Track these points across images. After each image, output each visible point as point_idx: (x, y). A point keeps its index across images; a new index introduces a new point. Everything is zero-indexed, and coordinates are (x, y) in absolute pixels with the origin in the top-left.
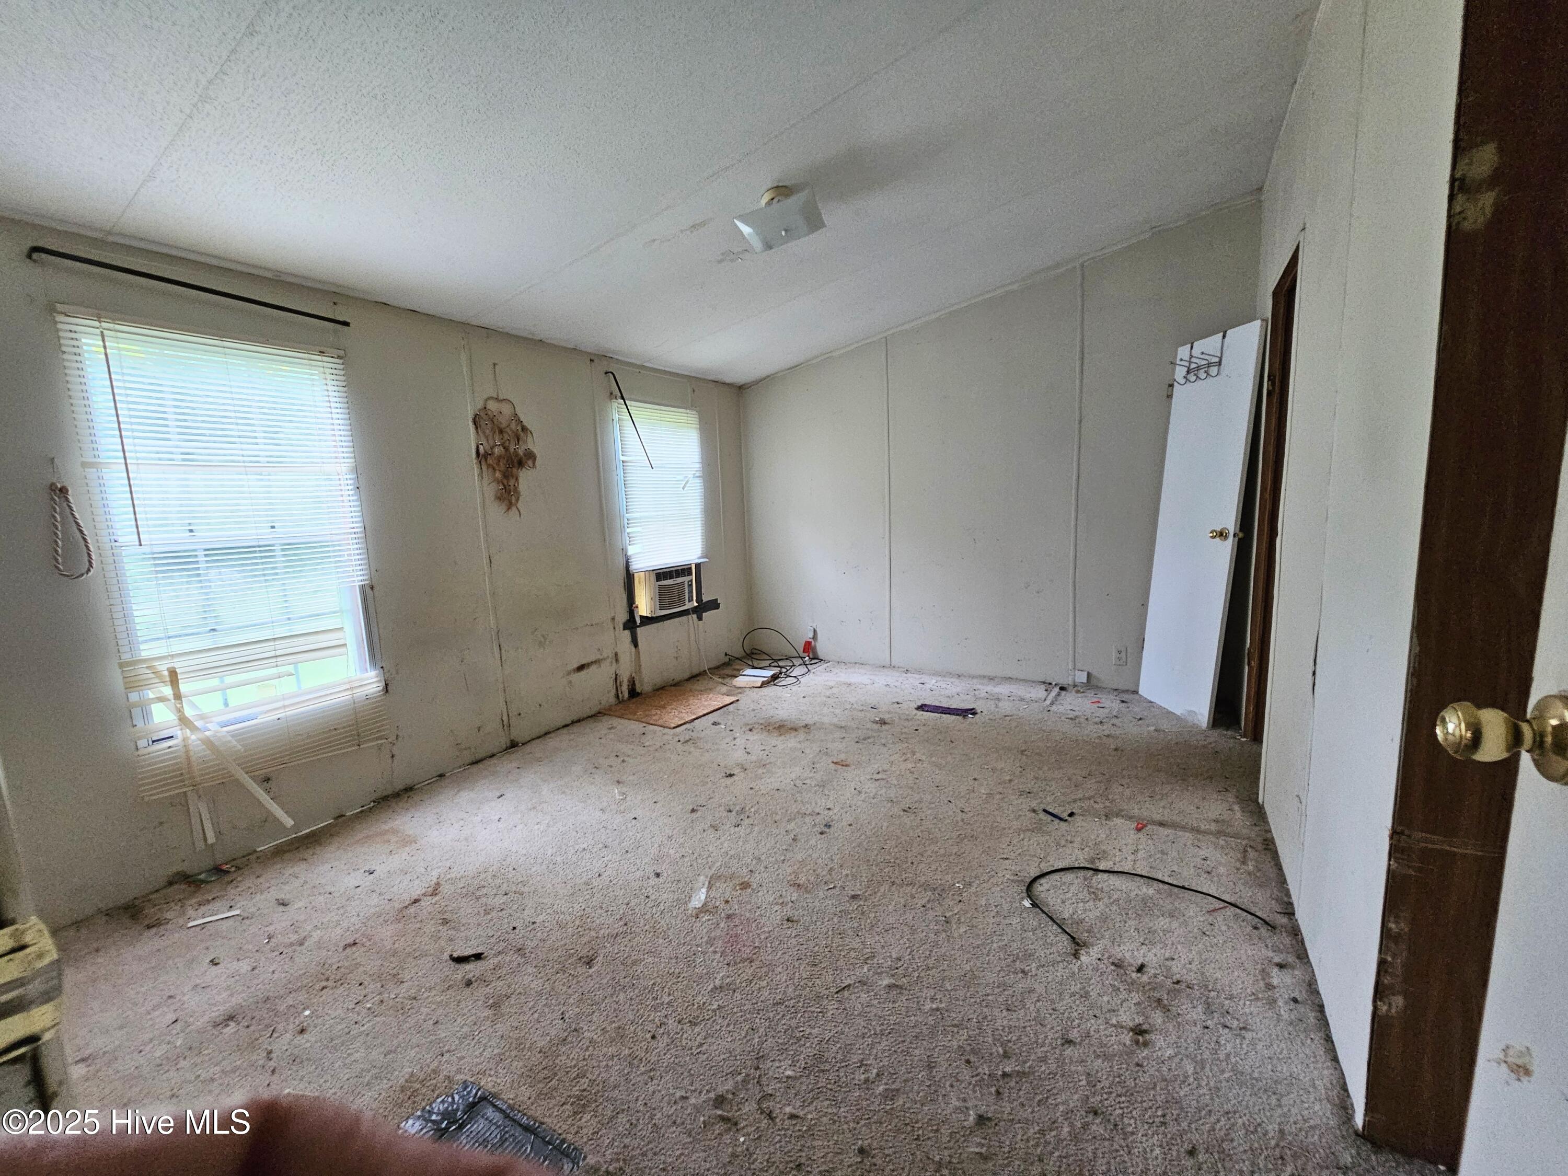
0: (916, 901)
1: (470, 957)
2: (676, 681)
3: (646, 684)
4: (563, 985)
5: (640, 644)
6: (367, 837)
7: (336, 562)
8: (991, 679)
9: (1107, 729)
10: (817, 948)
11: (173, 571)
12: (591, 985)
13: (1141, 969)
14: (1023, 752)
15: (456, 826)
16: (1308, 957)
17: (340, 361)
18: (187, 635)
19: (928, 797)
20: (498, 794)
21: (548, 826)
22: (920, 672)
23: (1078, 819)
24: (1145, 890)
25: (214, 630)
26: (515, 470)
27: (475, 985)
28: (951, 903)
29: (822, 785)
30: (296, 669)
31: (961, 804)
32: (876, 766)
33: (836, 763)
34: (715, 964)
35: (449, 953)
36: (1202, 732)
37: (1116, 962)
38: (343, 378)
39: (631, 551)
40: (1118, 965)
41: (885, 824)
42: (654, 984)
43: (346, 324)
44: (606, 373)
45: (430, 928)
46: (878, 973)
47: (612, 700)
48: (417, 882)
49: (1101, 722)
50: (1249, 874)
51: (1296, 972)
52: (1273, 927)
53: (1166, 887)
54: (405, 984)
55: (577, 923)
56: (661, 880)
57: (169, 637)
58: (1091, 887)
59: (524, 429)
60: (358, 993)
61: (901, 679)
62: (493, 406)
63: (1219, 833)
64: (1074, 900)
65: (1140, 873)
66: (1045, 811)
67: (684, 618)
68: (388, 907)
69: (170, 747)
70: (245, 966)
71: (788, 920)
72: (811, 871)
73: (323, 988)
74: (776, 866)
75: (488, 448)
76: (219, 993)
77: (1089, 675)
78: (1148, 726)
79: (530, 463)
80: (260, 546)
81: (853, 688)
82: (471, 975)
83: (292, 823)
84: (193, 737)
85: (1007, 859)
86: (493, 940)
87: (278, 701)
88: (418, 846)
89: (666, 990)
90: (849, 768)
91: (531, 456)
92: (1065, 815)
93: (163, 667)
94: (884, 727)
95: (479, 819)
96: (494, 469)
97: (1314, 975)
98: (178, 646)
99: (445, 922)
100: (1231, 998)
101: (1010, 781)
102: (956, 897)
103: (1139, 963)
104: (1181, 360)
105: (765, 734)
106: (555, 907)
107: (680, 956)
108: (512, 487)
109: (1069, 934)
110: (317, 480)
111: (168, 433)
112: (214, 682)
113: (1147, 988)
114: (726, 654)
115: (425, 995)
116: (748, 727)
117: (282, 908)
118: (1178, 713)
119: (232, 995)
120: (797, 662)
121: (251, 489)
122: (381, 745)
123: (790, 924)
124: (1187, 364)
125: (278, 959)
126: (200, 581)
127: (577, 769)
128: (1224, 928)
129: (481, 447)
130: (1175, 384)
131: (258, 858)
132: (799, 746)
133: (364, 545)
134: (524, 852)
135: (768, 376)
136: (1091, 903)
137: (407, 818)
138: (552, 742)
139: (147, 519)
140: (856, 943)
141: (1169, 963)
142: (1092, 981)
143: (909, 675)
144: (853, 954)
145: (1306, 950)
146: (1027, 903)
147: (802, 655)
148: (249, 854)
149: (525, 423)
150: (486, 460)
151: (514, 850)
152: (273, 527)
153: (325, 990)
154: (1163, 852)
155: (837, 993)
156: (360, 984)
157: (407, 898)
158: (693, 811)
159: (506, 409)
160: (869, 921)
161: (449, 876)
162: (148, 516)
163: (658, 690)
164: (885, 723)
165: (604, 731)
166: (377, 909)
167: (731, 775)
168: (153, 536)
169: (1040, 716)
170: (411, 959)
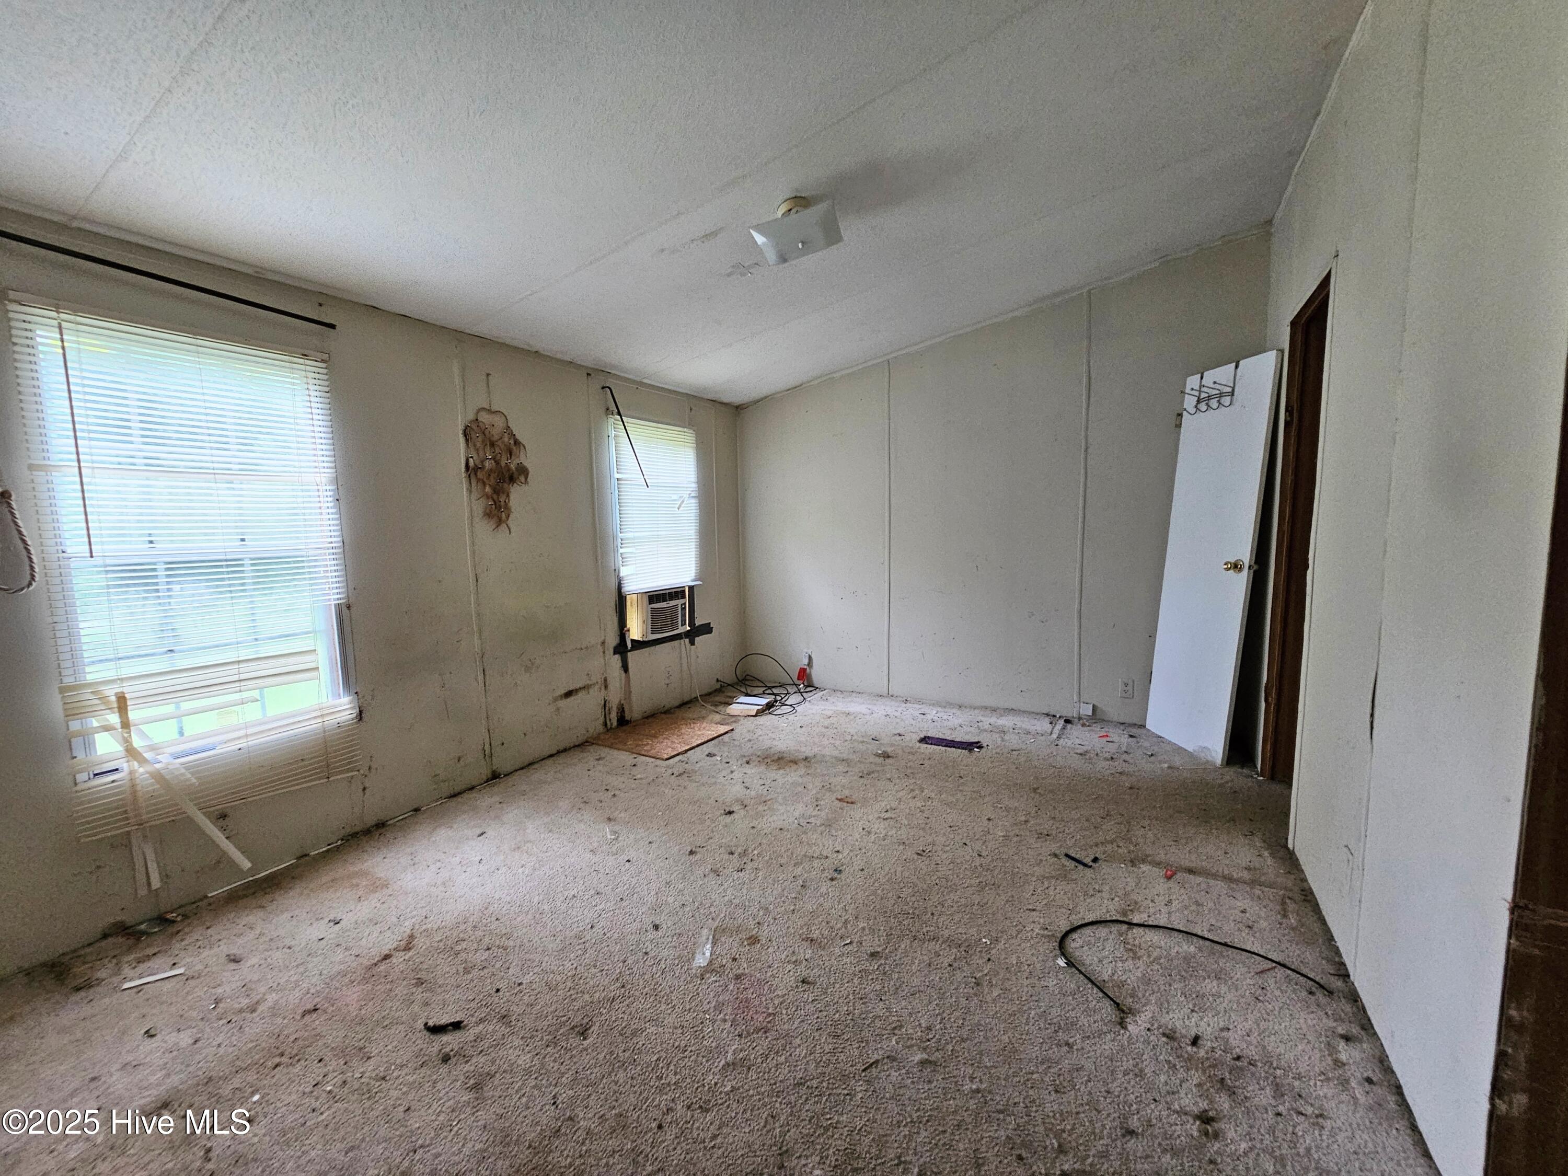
0: (941, 959)
1: (447, 1025)
2: (666, 708)
3: (635, 711)
4: (555, 1061)
5: (630, 670)
6: (332, 881)
7: (311, 579)
8: (994, 710)
9: (1119, 765)
10: (837, 1016)
11: (128, 585)
12: (586, 1061)
13: (1195, 1041)
14: (1035, 790)
15: (433, 868)
16: (1372, 1027)
17: (324, 365)
18: (140, 656)
19: (941, 840)
20: (479, 832)
21: (534, 870)
22: (919, 701)
23: (1104, 868)
24: (1185, 947)
25: (171, 651)
26: (506, 485)
27: (454, 1060)
28: (980, 962)
29: (828, 824)
30: (262, 695)
31: (978, 846)
32: (883, 804)
33: (840, 800)
34: (725, 1035)
35: (424, 1020)
36: (1216, 769)
37: (1167, 1032)
38: (327, 383)
39: (624, 572)
40: (1170, 1036)
41: (899, 869)
42: (658, 1059)
43: (332, 326)
44: (603, 388)
45: (401, 990)
46: (908, 1047)
47: (601, 729)
48: (388, 934)
49: (1112, 758)
50: (1293, 929)
51: (1365, 1046)
52: (1331, 993)
53: (1207, 943)
54: (372, 1062)
55: (569, 984)
56: (660, 933)
57: (120, 659)
58: (1128, 943)
59: (517, 443)
60: (317, 1071)
61: (900, 710)
62: (484, 418)
63: (1253, 883)
64: (1111, 959)
65: (1177, 927)
66: (1067, 855)
67: (676, 643)
68: (354, 964)
69: (113, 781)
70: (185, 1039)
71: (803, 982)
72: (824, 924)
73: (276, 1066)
74: (786, 917)
75: (477, 462)
76: (153, 1073)
77: (1095, 708)
78: (1160, 762)
79: (522, 479)
80: (226, 560)
81: (852, 717)
82: (448, 1050)
83: (249, 865)
84: (141, 770)
85: (1034, 910)
86: (473, 1005)
87: (239, 730)
88: (389, 891)
89: (672, 1067)
90: (855, 806)
91: (523, 471)
92: (1088, 860)
93: (111, 692)
94: (887, 761)
95: (458, 860)
96: (484, 484)
97: (1384, 1051)
98: (128, 669)
99: (420, 982)
100: (1299, 1077)
101: (1026, 821)
102: (983, 954)
103: (1193, 1035)
104: (1192, 389)
105: (763, 768)
106: (544, 964)
107: (685, 1024)
108: (502, 503)
109: (1112, 999)
110: (293, 490)
111: (130, 435)
112: (169, 709)
113: (1207, 1064)
114: (718, 680)
115: (395, 1074)
116: (745, 760)
117: (233, 966)
118: (1190, 750)
119: (168, 1075)
120: (792, 689)
121: (220, 498)
122: (352, 777)
123: (806, 986)
124: (1197, 393)
125: (225, 1029)
126: (159, 597)
127: (564, 804)
128: (1277, 993)
129: (471, 460)
130: (1185, 413)
131: (210, 904)
132: (800, 780)
133: (342, 561)
134: (508, 898)
135: (766, 397)
136: (1130, 962)
137: (379, 859)
138: (537, 775)
139: (101, 529)
140: (880, 1009)
141: (1224, 1034)
142: (1145, 1057)
143: (908, 705)
144: (878, 1024)
145: (1369, 1020)
146: (1061, 962)
147: (797, 682)
148: (201, 900)
149: (518, 437)
150: (476, 474)
151: (497, 897)
152: (243, 540)
153: (278, 1068)
154: (1197, 903)
155: (864, 1070)
156: (320, 1061)
157: (376, 953)
158: (691, 853)
159: (499, 422)
160: (892, 983)
161: (424, 927)
162: (102, 525)
163: (647, 718)
164: (889, 757)
165: (592, 763)
166: (342, 967)
167: (730, 813)
168: (105, 547)
169: (1049, 751)
170: (379, 1029)
